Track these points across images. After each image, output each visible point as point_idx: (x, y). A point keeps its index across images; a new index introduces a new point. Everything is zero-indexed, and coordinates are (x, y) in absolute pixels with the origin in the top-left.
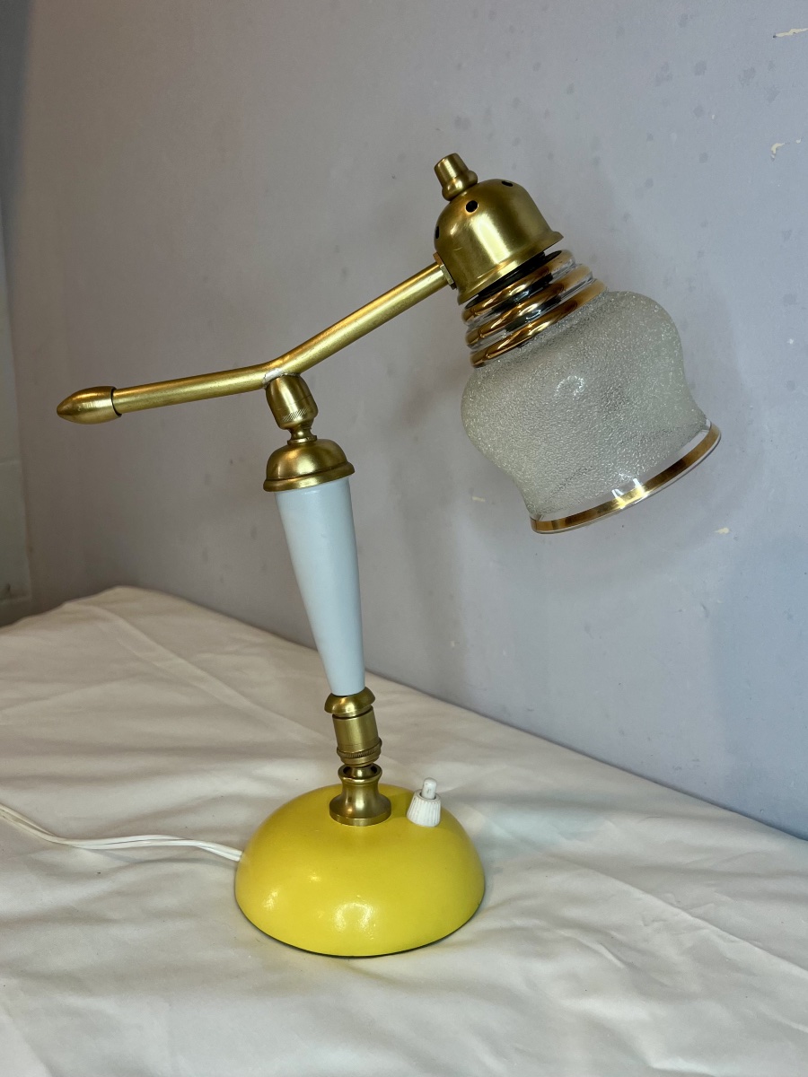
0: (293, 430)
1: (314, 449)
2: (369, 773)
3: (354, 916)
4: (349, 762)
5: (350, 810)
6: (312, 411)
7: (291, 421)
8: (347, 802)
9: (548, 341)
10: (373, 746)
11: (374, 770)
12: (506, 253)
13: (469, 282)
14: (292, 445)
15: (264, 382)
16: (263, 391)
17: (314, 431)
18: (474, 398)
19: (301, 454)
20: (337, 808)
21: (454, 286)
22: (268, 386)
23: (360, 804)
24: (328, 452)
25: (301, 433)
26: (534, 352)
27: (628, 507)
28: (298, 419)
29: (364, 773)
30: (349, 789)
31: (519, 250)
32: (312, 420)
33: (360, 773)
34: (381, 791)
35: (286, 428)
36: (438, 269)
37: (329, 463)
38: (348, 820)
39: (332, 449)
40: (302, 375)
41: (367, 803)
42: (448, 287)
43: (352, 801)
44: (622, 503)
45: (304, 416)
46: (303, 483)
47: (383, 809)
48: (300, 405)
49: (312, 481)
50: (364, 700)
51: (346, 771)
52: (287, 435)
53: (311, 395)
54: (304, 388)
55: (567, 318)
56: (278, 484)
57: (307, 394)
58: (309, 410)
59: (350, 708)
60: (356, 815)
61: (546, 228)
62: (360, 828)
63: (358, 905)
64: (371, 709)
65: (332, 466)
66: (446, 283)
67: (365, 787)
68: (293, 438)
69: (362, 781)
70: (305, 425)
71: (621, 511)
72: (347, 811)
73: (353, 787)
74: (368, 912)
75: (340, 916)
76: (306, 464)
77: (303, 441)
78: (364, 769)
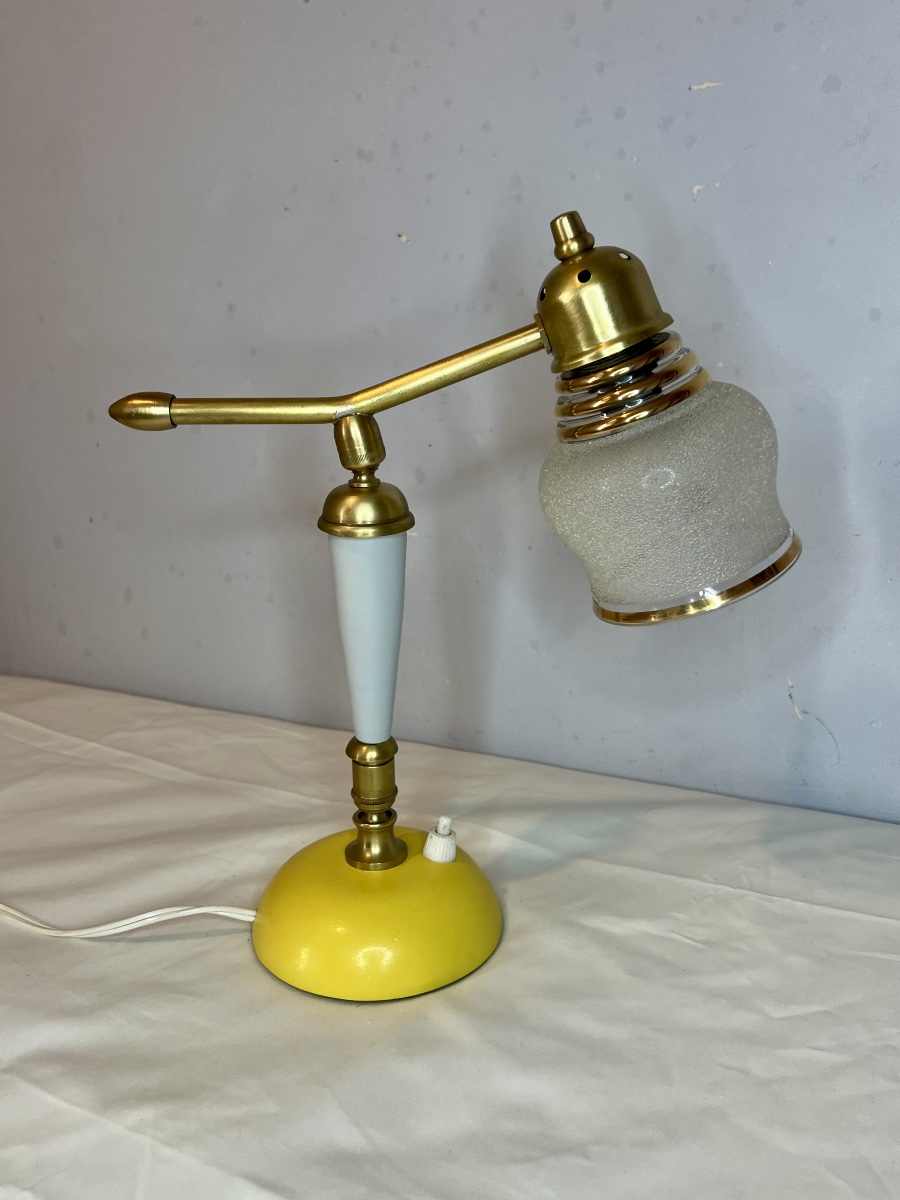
0: (357, 473)
1: (377, 493)
2: (384, 817)
3: (373, 960)
4: (366, 808)
5: (368, 855)
6: (379, 456)
7: (357, 463)
8: (365, 847)
9: (646, 433)
10: (391, 792)
11: (388, 815)
12: (614, 334)
13: (567, 354)
14: (352, 489)
15: (334, 417)
16: (331, 426)
17: (377, 474)
18: (558, 476)
19: (361, 500)
20: (354, 854)
21: (550, 351)
22: (337, 422)
23: (376, 850)
24: (392, 502)
25: (364, 478)
26: (630, 442)
27: (698, 615)
28: (365, 462)
29: (379, 818)
30: (364, 834)
31: (626, 332)
32: (378, 465)
33: (375, 818)
34: (396, 834)
35: (349, 469)
36: (537, 331)
37: (392, 515)
38: (365, 864)
39: (395, 497)
40: (374, 416)
41: (385, 849)
42: (544, 351)
43: (369, 846)
44: (692, 611)
45: (372, 460)
46: (360, 531)
47: (397, 852)
48: (369, 447)
49: (370, 531)
50: (387, 751)
51: (361, 817)
52: (351, 475)
53: (381, 439)
54: (375, 430)
56: (338, 530)
57: (377, 437)
58: (376, 454)
59: (372, 755)
60: (373, 860)
61: (659, 310)
62: (376, 874)
63: (378, 949)
64: (393, 758)
65: (394, 519)
66: (543, 347)
67: (380, 832)
68: (355, 480)
69: (377, 826)
70: (371, 470)
71: (690, 617)
72: (364, 856)
73: (369, 832)
74: (387, 955)
75: (361, 959)
76: (365, 512)
77: (365, 485)
78: (379, 814)
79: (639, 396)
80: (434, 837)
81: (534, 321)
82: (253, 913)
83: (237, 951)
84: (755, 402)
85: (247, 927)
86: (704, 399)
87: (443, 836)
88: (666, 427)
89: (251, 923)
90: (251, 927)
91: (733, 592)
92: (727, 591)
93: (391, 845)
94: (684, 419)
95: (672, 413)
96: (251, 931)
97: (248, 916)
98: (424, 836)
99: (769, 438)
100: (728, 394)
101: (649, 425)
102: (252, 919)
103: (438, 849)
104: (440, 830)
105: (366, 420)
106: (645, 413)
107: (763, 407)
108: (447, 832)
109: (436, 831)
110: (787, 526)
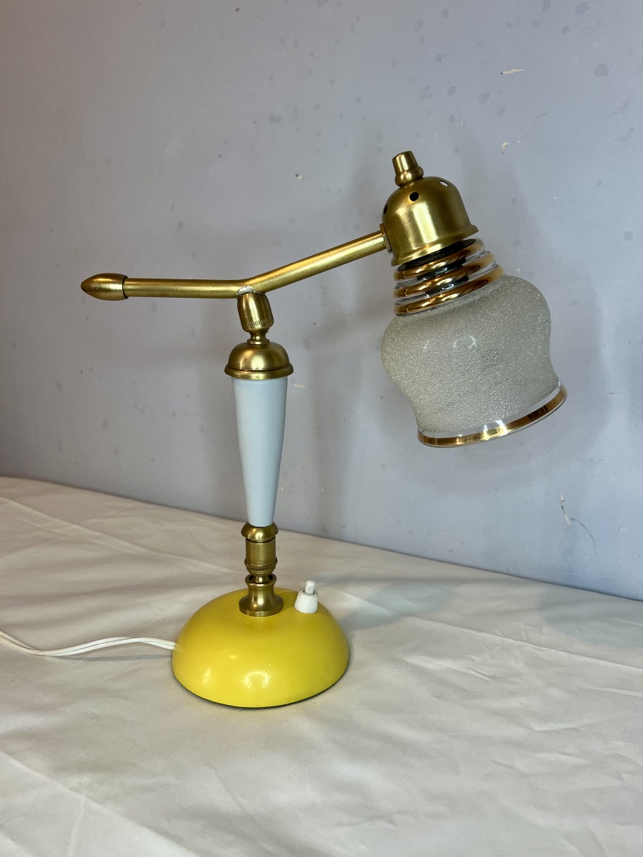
0: (253, 334)
1: (267, 350)
2: (267, 579)
3: (257, 681)
4: (253, 572)
5: (255, 606)
6: (269, 323)
7: (253, 327)
8: (253, 600)
9: (455, 309)
10: (272, 562)
11: (270, 578)
12: (435, 237)
13: (402, 252)
14: (249, 346)
15: (237, 294)
16: (235, 301)
17: (268, 336)
18: (393, 339)
19: (255, 354)
20: (245, 605)
21: (390, 251)
22: (240, 298)
23: (261, 601)
24: (277, 356)
25: (258, 338)
26: (444, 315)
27: (490, 440)
28: (258, 327)
29: (263, 580)
30: (253, 591)
31: (442, 237)
32: (268, 329)
33: (261, 580)
34: (276, 592)
35: (248, 332)
36: (381, 236)
37: (277, 364)
38: (253, 612)
39: (280, 352)
40: (266, 294)
41: (267, 601)
42: (386, 250)
43: (256, 599)
44: (486, 437)
45: (263, 325)
46: (254, 376)
47: (276, 604)
48: (262, 316)
49: (261, 376)
50: (270, 532)
51: (251, 579)
52: (248, 336)
53: (270, 310)
54: (267, 304)
56: (239, 374)
57: (268, 310)
58: (267, 321)
59: (259, 535)
60: (258, 609)
61: (468, 222)
62: (260, 618)
63: (260, 673)
64: (275, 537)
65: (278, 367)
66: (385, 248)
67: (264, 589)
68: (251, 339)
69: (262, 585)
70: (263, 332)
71: (485, 441)
72: (252, 607)
73: (256, 590)
74: (266, 678)
75: (247, 681)
76: (258, 362)
77: (259, 343)
78: (264, 577)
79: (451, 283)
80: (302, 594)
81: (379, 229)
82: (173, 644)
83: (160, 670)
84: (535, 289)
85: (169, 653)
86: (498, 287)
87: (309, 595)
88: (469, 305)
89: (172, 651)
90: (171, 654)
91: (515, 424)
92: (511, 423)
93: (271, 599)
94: (483, 299)
95: (475, 295)
96: (171, 656)
97: (170, 645)
98: (295, 595)
99: (544, 315)
100: (515, 284)
101: (457, 304)
102: (172, 648)
103: (305, 604)
104: (307, 591)
105: (260, 297)
106: (456, 295)
107: (540, 294)
108: (311, 592)
109: (304, 591)
110: (557, 380)
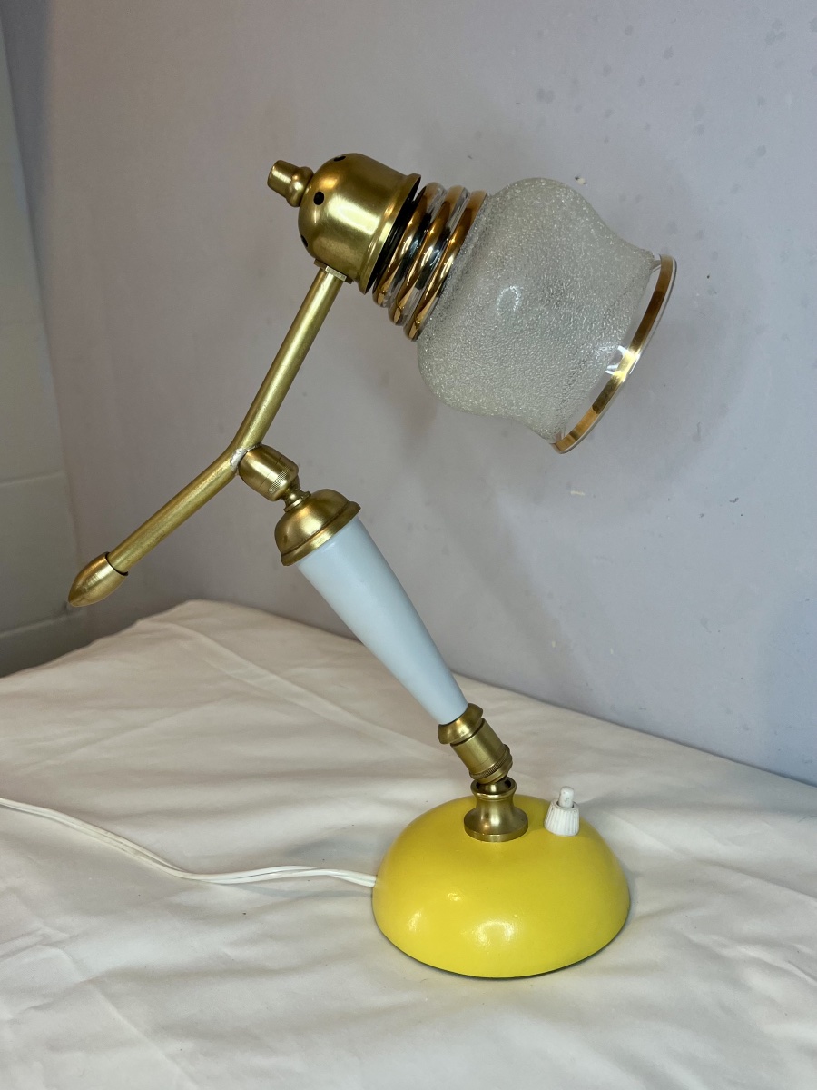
0: (284, 496)
1: (318, 503)
2: (503, 787)
3: (495, 935)
5: (486, 826)
6: (292, 470)
7: (278, 488)
8: (482, 818)
10: (502, 756)
11: (507, 785)
14: (290, 512)
15: (233, 469)
16: (237, 477)
17: (304, 487)
20: (472, 823)
21: (349, 280)
22: (240, 469)
23: (495, 821)
24: (328, 501)
25: (293, 497)
28: (283, 483)
29: (498, 788)
30: (482, 804)
32: (297, 478)
33: (493, 788)
34: (516, 803)
35: (277, 499)
36: (326, 273)
37: (333, 511)
38: (484, 836)
39: (329, 496)
40: (264, 443)
41: (504, 820)
43: (487, 816)
45: (287, 478)
46: (316, 541)
47: (519, 823)
48: (278, 470)
49: (325, 535)
50: (473, 716)
51: (479, 786)
52: (282, 503)
53: (282, 456)
54: (273, 453)
55: (466, 240)
56: (297, 553)
57: (278, 457)
58: (288, 470)
59: (463, 730)
60: (492, 831)
62: (496, 846)
63: (499, 923)
65: (337, 513)
66: (341, 282)
67: (499, 802)
68: (288, 504)
69: (496, 796)
70: (293, 486)
72: (483, 827)
73: (487, 803)
74: (509, 930)
75: (481, 932)
76: (310, 523)
77: (298, 502)
78: (497, 783)
79: (435, 249)
80: (556, 809)
81: (319, 268)
82: (374, 878)
83: (359, 909)
85: (369, 892)
87: (565, 808)
88: (474, 254)
89: (372, 888)
90: (372, 894)
93: (511, 818)
96: (372, 896)
97: (368, 881)
98: (545, 806)
101: (461, 266)
102: (372, 885)
103: (561, 822)
104: (563, 803)
105: (260, 450)
106: (451, 260)
108: (569, 804)
109: (558, 803)
